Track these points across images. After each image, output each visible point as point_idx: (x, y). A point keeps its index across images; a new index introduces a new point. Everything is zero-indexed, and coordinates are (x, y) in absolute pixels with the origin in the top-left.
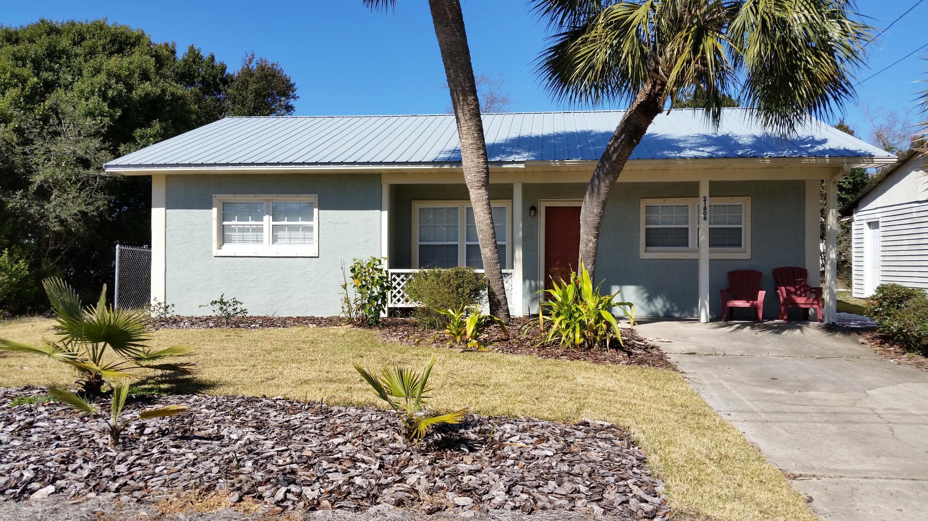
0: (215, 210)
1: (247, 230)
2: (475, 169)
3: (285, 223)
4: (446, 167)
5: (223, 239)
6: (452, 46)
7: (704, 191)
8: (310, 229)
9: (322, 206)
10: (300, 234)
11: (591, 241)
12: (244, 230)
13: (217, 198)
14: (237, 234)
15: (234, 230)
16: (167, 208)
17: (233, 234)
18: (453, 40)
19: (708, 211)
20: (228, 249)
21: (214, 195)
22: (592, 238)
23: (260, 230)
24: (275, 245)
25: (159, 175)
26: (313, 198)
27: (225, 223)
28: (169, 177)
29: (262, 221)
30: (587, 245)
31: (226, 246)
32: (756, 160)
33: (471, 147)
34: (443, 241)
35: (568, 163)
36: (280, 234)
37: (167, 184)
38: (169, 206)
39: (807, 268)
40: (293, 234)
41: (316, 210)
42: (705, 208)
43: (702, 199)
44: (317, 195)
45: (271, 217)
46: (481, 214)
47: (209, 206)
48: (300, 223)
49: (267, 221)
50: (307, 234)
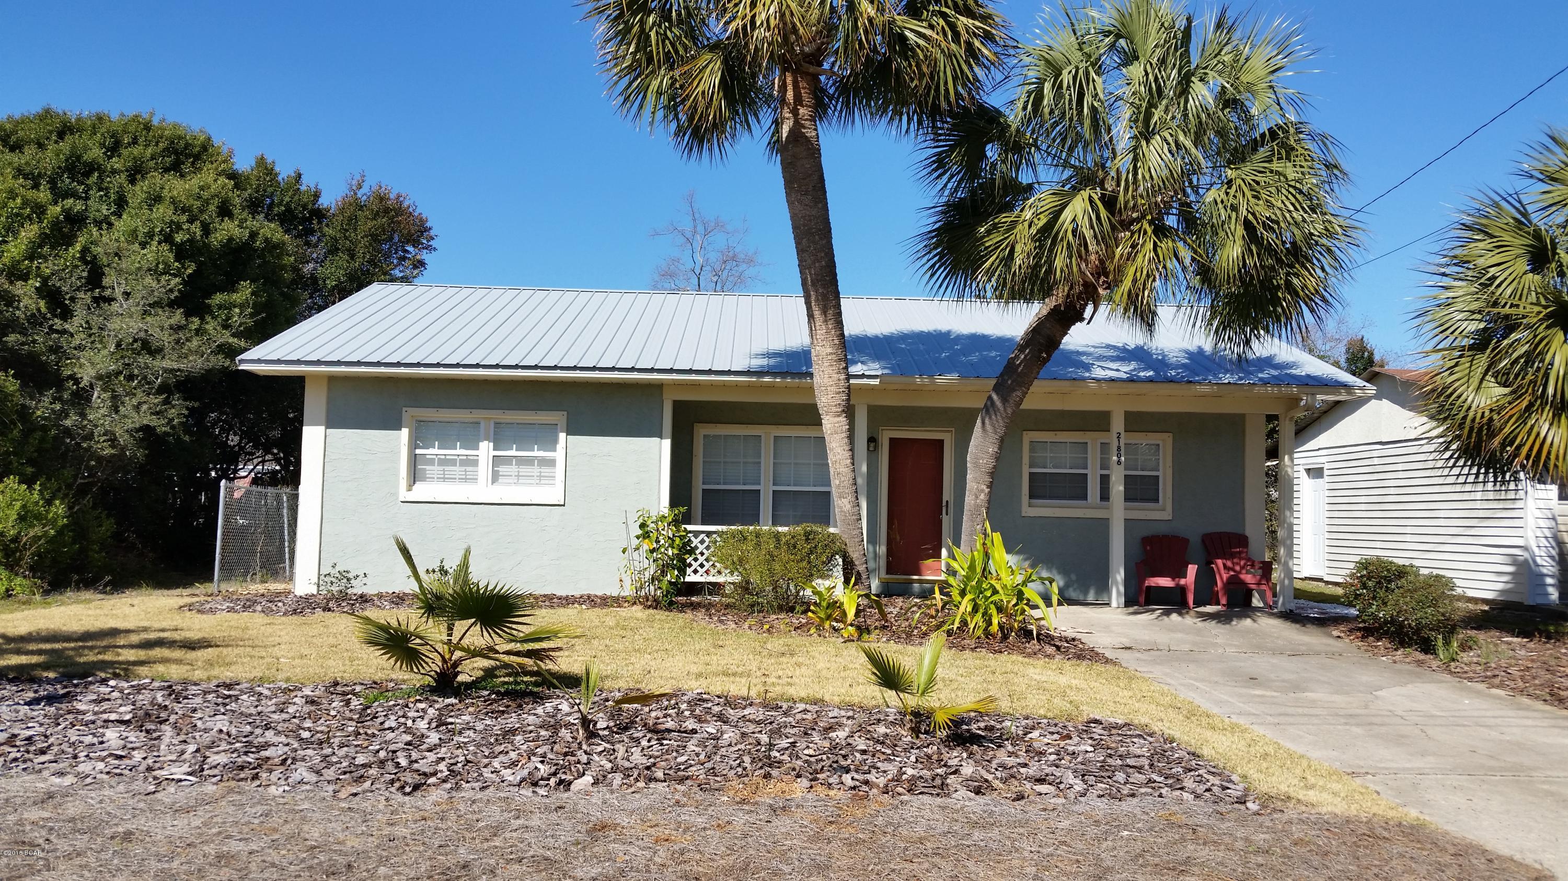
0: (405, 432)
1: (452, 463)
2: (834, 389)
3: (513, 453)
4: (767, 379)
5: (414, 476)
6: (810, 220)
7: (1118, 424)
8: (552, 463)
9: (572, 431)
10: (535, 470)
11: (982, 491)
12: (444, 462)
13: (409, 413)
14: (436, 468)
15: (431, 462)
16: (327, 428)
17: (428, 467)
18: (813, 213)
19: (1122, 452)
20: (422, 491)
21: (404, 409)
22: (985, 487)
23: (475, 463)
24: (496, 487)
25: (317, 376)
26: (559, 417)
27: (418, 451)
28: (332, 379)
29: (478, 449)
30: (977, 497)
31: (418, 486)
32: (1192, 386)
33: (830, 357)
34: (739, 484)
35: (940, 380)
36: (502, 469)
37: (329, 389)
38: (331, 424)
39: (1249, 532)
40: (524, 470)
41: (562, 436)
42: (1119, 448)
43: (1115, 436)
44: (565, 413)
45: (491, 444)
46: (839, 450)
47: (398, 427)
48: (537, 453)
49: (485, 450)
50: (546, 470)
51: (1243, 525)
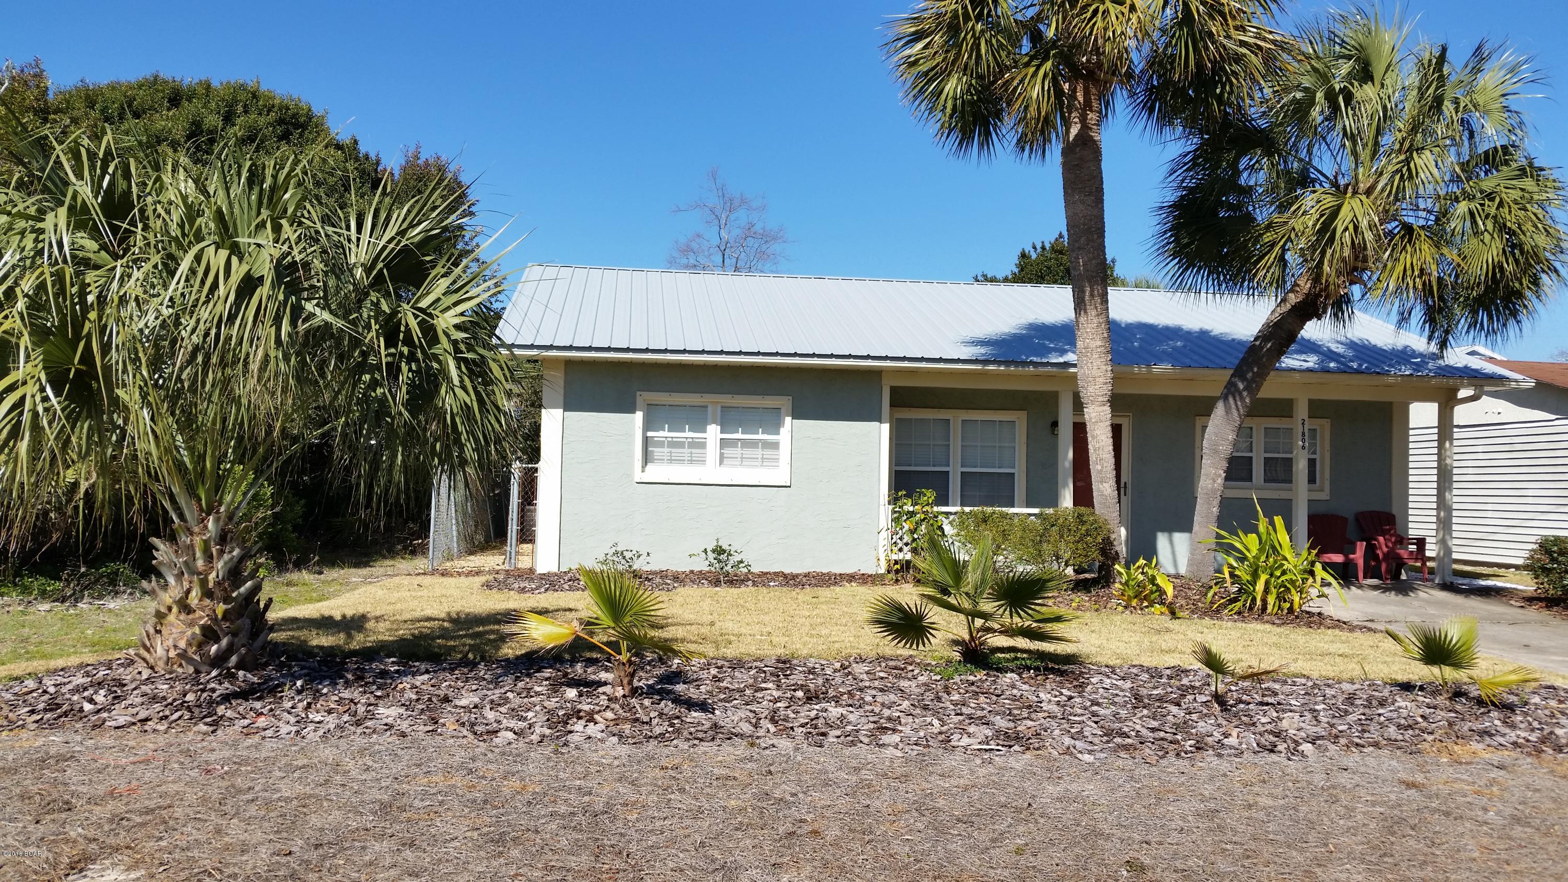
0: (639, 416)
1: (679, 445)
2: (1102, 380)
3: (739, 436)
4: (991, 367)
5: (647, 458)
7: (1302, 411)
8: (775, 446)
9: (797, 414)
10: (759, 452)
11: (1220, 476)
12: (674, 444)
13: (643, 397)
14: (666, 450)
15: (661, 444)
16: (564, 411)
17: (655, 449)
19: (1306, 438)
20: (655, 472)
21: (638, 393)
22: (1222, 472)
23: (702, 445)
24: (724, 469)
25: (556, 360)
26: (784, 402)
27: (650, 434)
28: (569, 362)
29: (705, 431)
30: (1214, 481)
31: (650, 467)
34: (929, 465)
35: (1156, 369)
36: (728, 452)
37: (566, 374)
38: (567, 408)
39: (1394, 512)
40: (748, 452)
41: (788, 420)
42: (1303, 434)
43: (1300, 422)
44: (790, 398)
45: (719, 427)
46: (1103, 437)
47: (631, 410)
48: (761, 436)
49: (713, 432)
50: (768, 453)
51: (1390, 505)
